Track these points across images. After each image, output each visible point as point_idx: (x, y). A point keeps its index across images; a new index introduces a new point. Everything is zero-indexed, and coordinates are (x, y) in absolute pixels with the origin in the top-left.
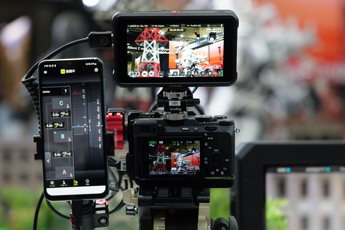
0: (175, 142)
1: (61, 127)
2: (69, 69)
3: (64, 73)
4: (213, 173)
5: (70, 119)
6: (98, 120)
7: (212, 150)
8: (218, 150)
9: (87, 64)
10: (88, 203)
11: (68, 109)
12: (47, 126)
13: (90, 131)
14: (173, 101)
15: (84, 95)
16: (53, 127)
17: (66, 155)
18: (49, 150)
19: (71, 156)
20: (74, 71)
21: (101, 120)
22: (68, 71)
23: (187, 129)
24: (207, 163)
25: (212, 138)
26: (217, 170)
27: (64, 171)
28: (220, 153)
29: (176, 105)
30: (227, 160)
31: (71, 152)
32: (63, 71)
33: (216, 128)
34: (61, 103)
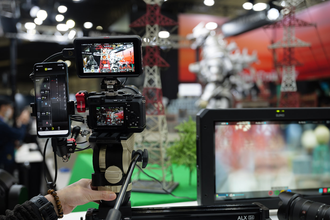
0: (110, 108)
1: (45, 99)
2: (49, 68)
3: (47, 70)
4: (131, 125)
5: (50, 95)
6: (64, 95)
7: (130, 112)
8: (133, 112)
9: (58, 65)
10: (62, 139)
11: (49, 89)
12: (38, 98)
13: (60, 101)
14: (109, 86)
15: (57, 82)
16: (41, 99)
17: (48, 114)
18: (39, 111)
19: (51, 114)
20: (52, 69)
21: (66, 95)
22: (48, 69)
23: (116, 100)
24: (127, 119)
25: (129, 105)
26: (133, 123)
27: (47, 122)
28: (135, 114)
29: (111, 88)
30: (138, 117)
31: (50, 112)
32: (46, 69)
33: (132, 100)
34: (45, 86)
